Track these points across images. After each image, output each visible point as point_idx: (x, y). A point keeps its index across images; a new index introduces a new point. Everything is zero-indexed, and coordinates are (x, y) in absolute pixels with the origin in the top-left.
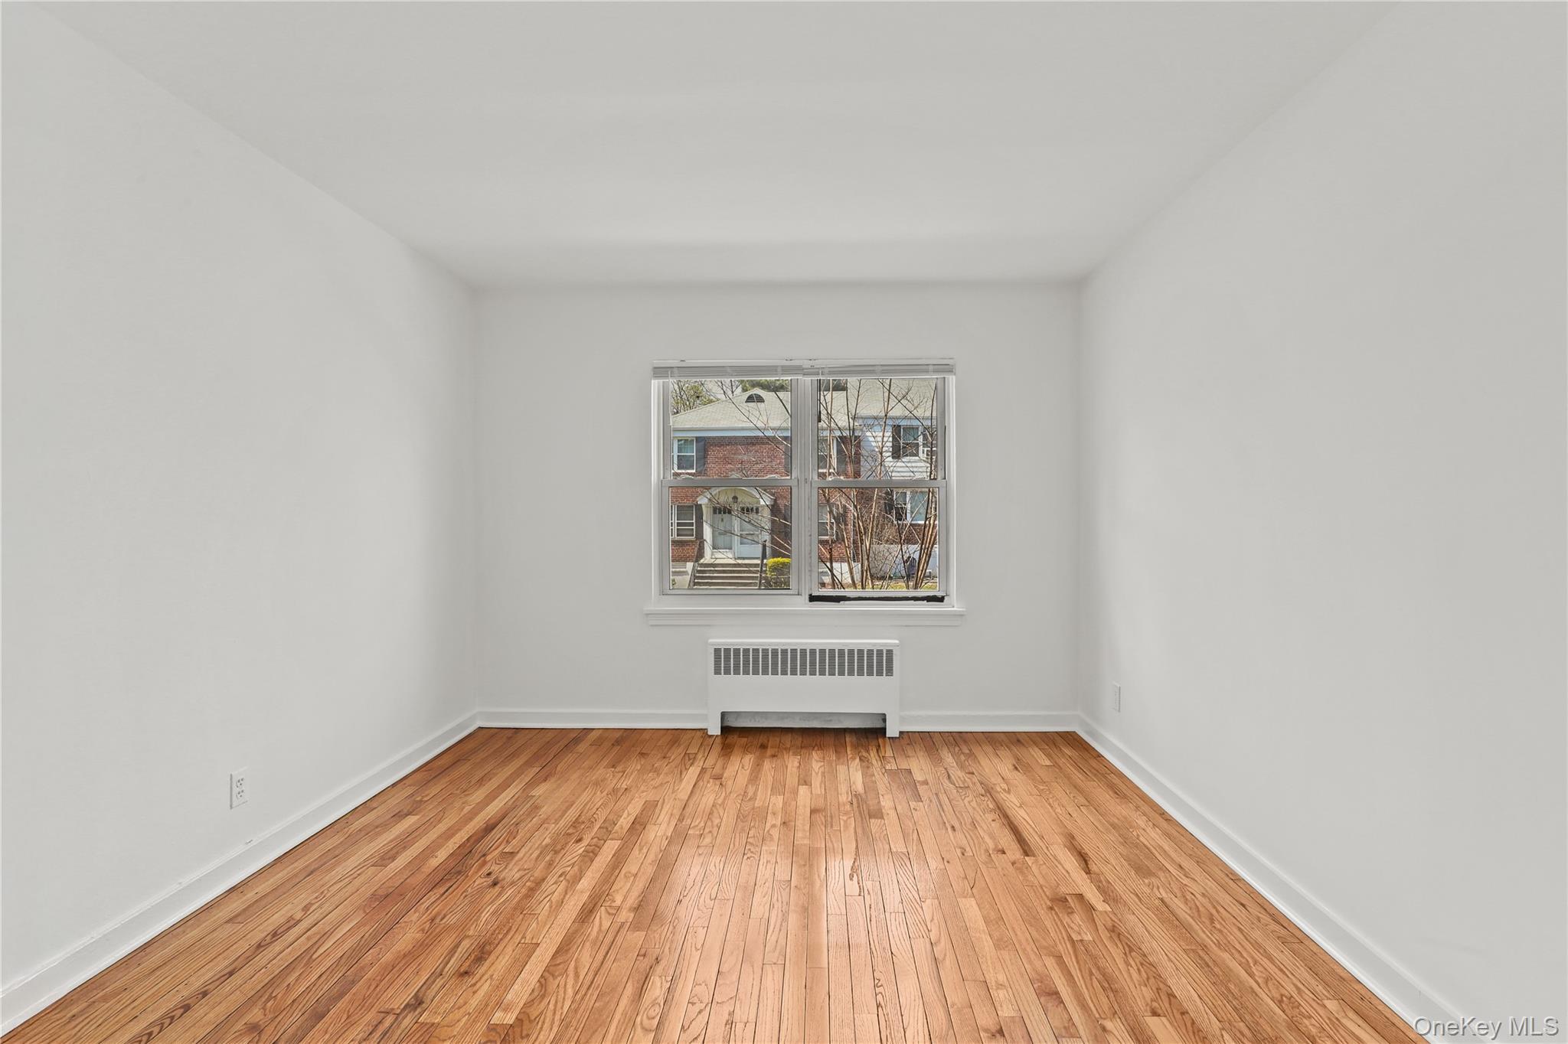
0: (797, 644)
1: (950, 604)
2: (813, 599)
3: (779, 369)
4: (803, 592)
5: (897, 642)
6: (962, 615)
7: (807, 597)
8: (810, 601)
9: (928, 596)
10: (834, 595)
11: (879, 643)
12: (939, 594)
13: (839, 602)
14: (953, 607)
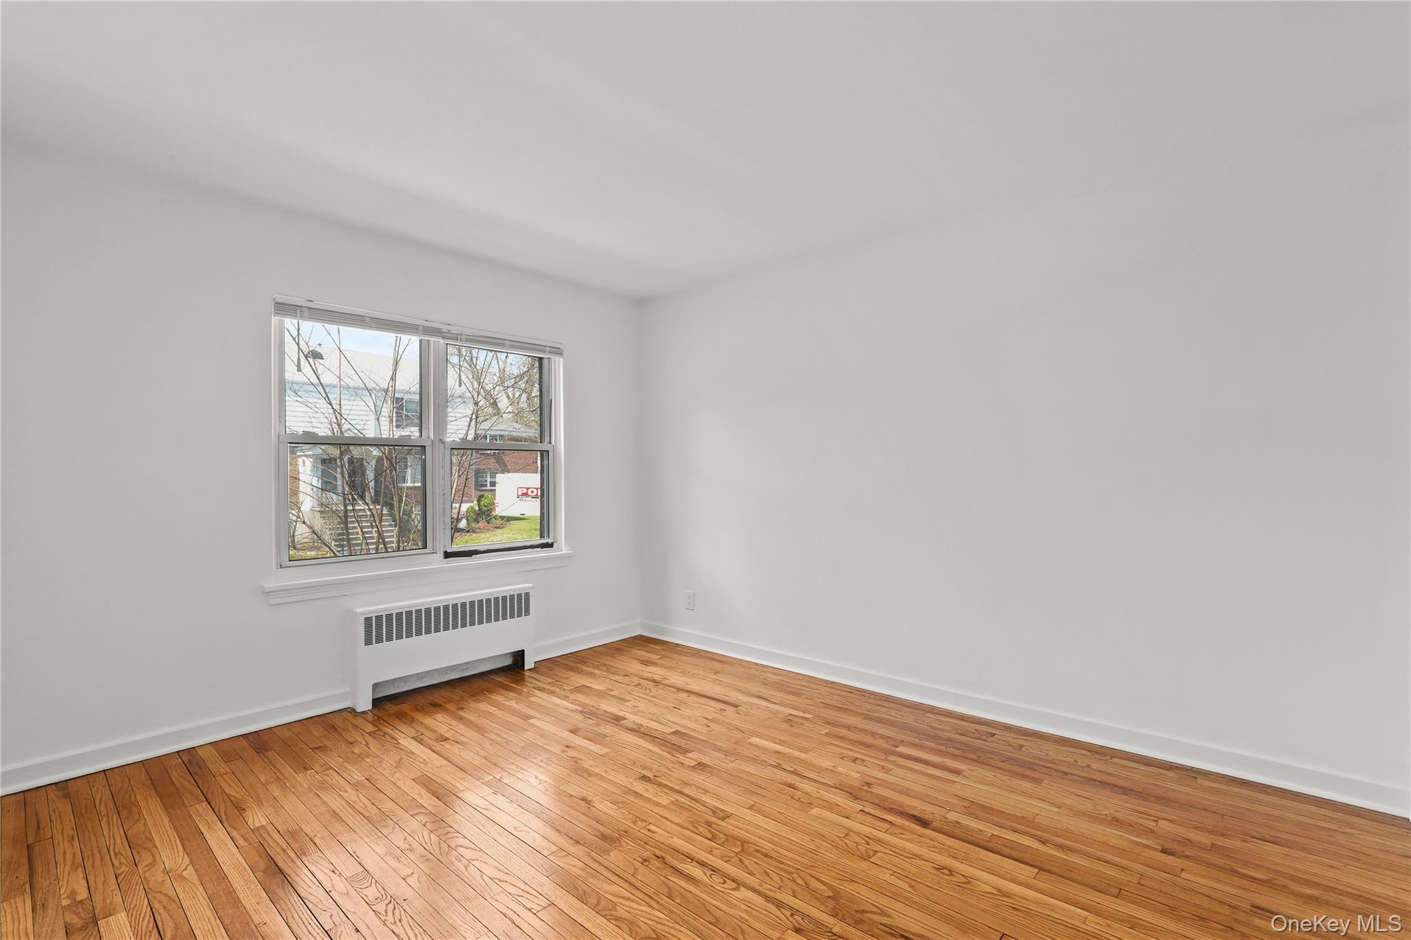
0: (448, 600)
1: (558, 549)
2: (447, 555)
3: (421, 328)
4: (438, 550)
5: (531, 585)
6: (569, 557)
7: (442, 554)
8: (445, 558)
9: (542, 544)
10: (467, 550)
11: (518, 589)
12: (550, 541)
13: (471, 556)
14: (562, 551)
